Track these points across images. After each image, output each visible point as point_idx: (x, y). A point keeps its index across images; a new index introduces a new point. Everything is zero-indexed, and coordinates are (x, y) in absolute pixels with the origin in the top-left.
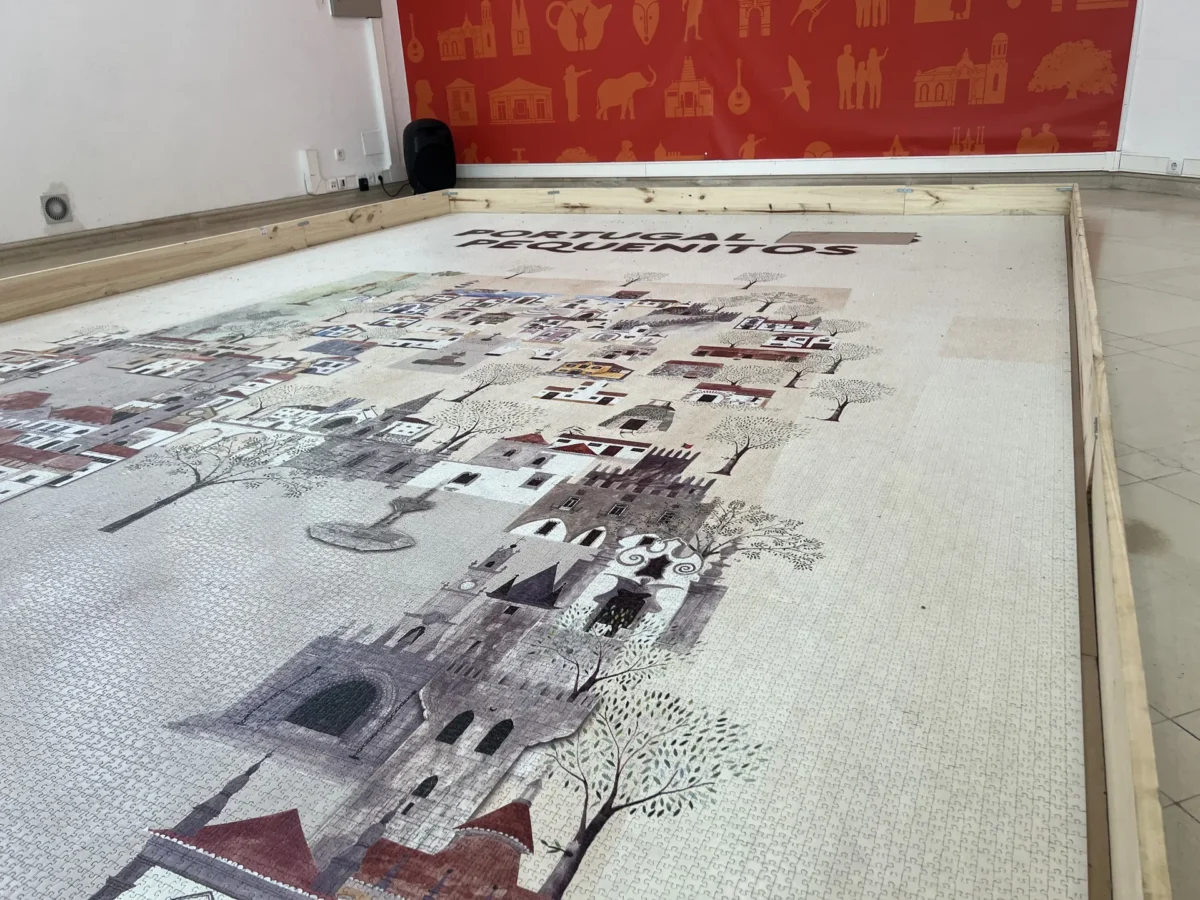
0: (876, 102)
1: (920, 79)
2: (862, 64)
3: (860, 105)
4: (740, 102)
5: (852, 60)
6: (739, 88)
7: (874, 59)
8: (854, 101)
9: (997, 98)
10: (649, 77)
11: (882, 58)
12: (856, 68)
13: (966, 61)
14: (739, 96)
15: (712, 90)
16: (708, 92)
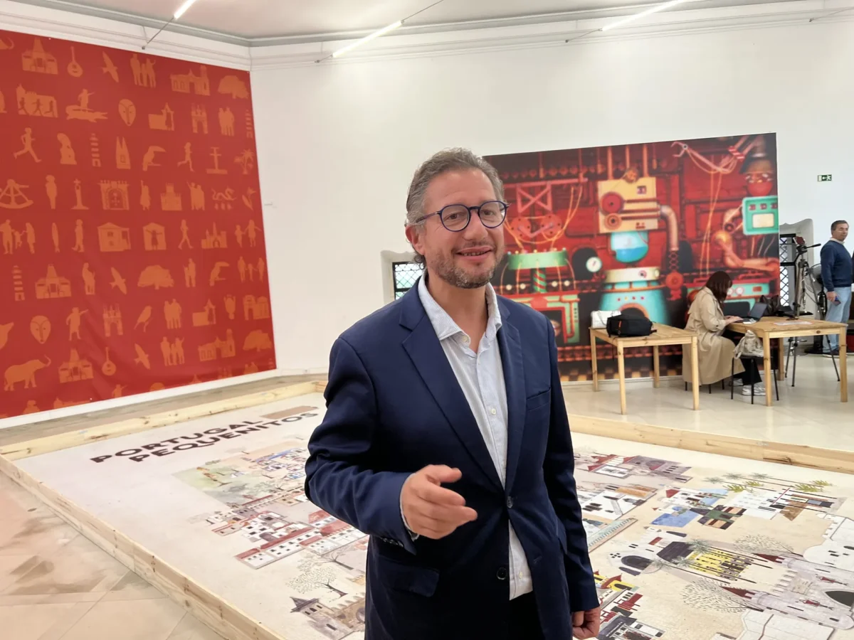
0: (182, 362)
1: (200, 349)
2: (173, 345)
3: (175, 363)
4: (109, 368)
5: (168, 344)
6: (108, 362)
7: (179, 342)
8: (172, 361)
9: (233, 354)
10: (46, 362)
11: (182, 341)
12: (170, 346)
13: (218, 341)
14: (109, 366)
15: (91, 364)
16: (88, 366)
